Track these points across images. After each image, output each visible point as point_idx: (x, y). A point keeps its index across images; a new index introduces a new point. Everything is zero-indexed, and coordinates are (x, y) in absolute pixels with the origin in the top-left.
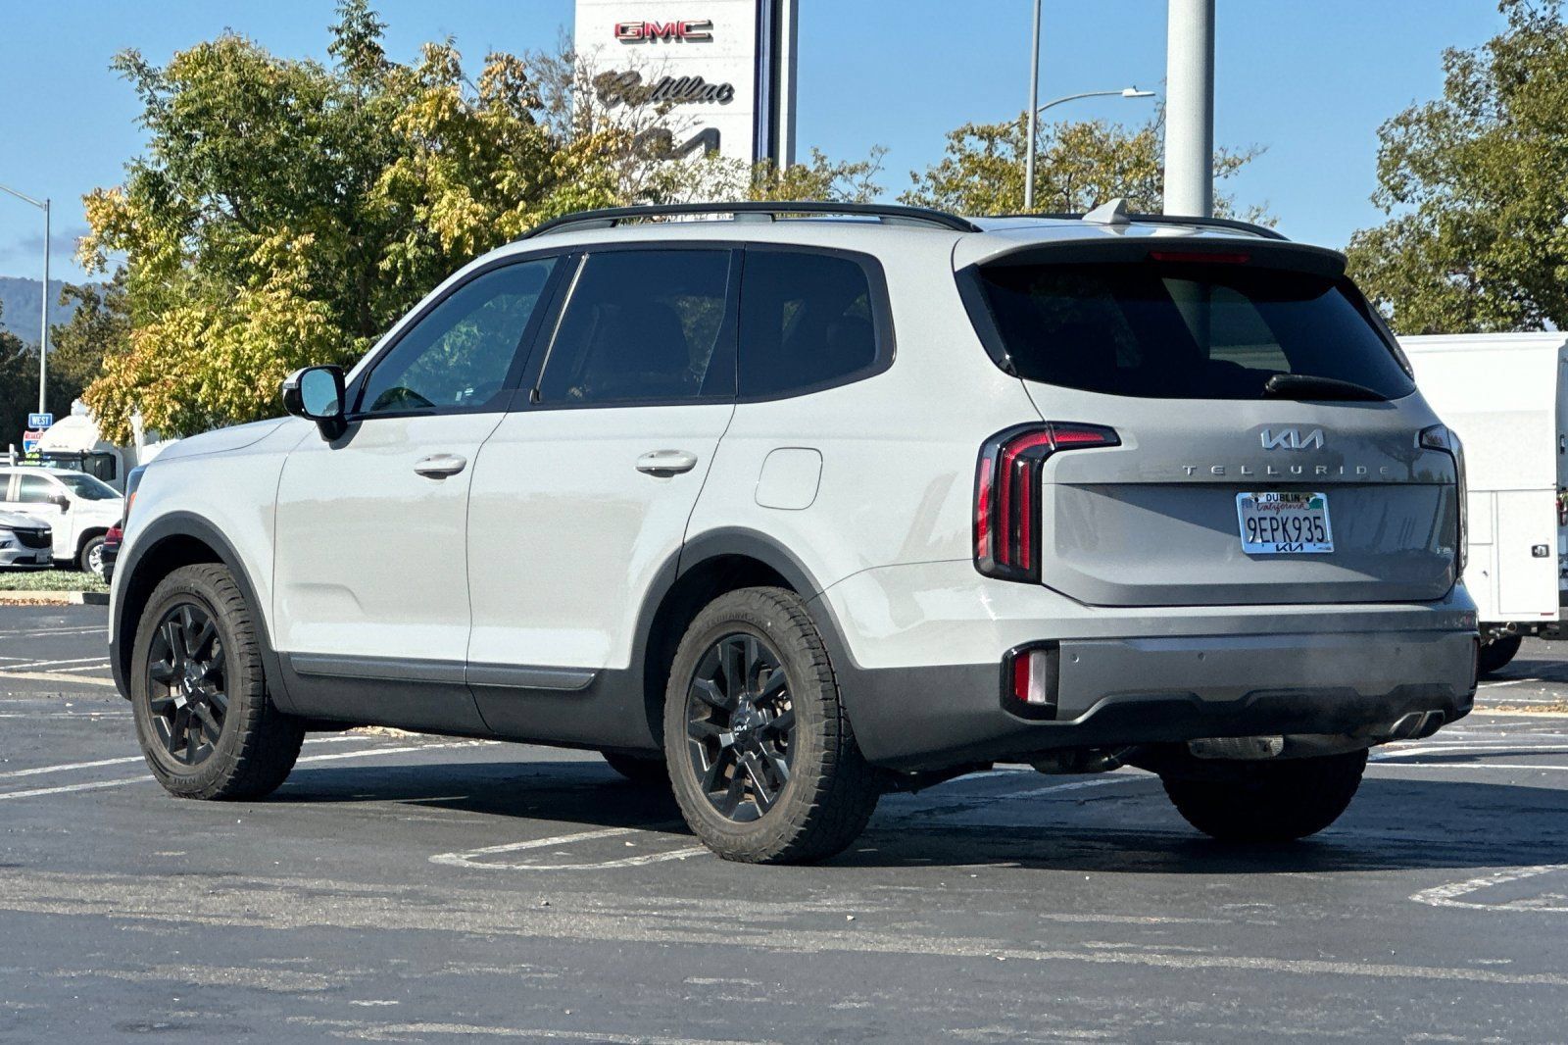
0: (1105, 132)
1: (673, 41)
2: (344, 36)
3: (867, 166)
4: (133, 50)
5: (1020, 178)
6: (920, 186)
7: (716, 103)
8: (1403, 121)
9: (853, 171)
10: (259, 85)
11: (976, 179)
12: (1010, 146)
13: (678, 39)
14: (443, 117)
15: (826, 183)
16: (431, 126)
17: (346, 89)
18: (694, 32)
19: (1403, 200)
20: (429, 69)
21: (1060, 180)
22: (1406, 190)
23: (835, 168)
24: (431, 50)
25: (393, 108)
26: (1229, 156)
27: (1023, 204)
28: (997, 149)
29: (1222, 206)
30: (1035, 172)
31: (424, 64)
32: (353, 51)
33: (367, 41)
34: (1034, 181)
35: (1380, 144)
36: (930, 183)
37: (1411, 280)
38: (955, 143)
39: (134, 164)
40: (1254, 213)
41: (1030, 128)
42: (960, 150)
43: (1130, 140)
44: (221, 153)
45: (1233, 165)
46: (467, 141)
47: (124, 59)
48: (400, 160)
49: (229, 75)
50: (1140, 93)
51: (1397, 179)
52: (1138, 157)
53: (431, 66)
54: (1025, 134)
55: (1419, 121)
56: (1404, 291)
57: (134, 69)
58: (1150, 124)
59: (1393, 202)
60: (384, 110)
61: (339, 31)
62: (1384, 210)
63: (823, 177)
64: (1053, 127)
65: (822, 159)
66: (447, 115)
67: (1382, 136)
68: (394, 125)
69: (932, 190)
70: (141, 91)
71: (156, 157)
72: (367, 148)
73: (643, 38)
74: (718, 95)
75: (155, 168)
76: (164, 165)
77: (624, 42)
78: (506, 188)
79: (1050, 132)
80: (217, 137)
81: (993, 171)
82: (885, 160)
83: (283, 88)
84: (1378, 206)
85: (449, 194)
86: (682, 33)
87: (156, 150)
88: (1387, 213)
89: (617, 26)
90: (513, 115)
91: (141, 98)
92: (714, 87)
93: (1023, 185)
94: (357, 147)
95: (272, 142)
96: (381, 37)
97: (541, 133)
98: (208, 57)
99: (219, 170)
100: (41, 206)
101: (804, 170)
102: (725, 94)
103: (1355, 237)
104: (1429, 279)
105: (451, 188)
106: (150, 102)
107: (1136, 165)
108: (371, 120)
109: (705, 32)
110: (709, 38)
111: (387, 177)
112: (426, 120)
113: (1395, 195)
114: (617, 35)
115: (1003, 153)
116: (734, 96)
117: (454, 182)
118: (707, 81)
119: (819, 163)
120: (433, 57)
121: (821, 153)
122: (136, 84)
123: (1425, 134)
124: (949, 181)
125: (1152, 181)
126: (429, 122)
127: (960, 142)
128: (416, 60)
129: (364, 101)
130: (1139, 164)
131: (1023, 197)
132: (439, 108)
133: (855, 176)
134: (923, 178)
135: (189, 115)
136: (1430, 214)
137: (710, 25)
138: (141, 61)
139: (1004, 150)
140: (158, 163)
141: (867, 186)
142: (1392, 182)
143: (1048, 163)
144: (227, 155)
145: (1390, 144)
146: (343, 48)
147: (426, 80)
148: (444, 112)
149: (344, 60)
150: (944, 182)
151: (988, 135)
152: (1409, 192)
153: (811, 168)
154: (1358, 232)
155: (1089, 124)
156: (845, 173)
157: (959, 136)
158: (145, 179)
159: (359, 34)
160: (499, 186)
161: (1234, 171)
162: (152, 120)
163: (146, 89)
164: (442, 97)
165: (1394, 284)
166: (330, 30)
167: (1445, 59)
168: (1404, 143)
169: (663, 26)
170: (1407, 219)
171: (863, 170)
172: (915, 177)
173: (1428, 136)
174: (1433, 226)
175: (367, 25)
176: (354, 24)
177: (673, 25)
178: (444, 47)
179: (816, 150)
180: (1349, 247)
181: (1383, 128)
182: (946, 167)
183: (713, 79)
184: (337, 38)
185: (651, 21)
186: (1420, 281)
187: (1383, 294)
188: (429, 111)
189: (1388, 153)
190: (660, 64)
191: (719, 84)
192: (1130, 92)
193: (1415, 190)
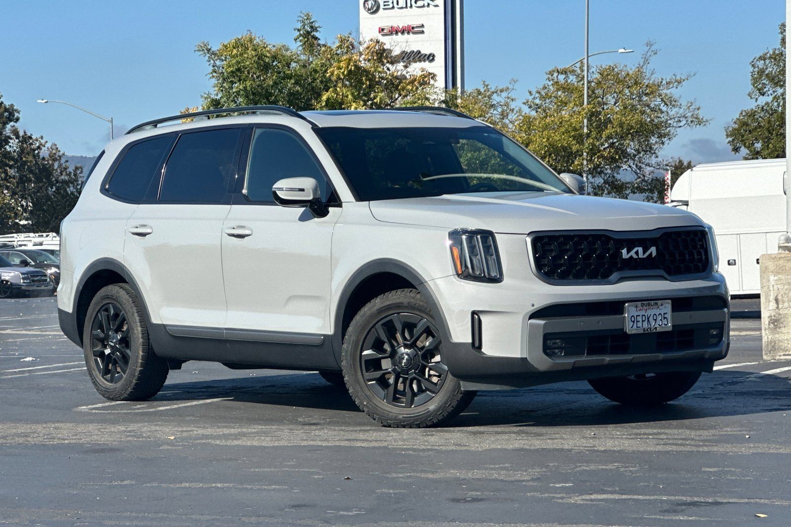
0: (619, 69)
1: (406, 34)
2: (302, 32)
3: (508, 88)
4: (205, 42)
5: (581, 92)
6: (533, 97)
7: (427, 62)
8: (763, 58)
9: (502, 91)
10: (265, 56)
11: (560, 93)
12: (575, 77)
13: (408, 33)
14: (351, 68)
15: (489, 97)
16: (345, 73)
17: (303, 57)
18: (415, 29)
19: (763, 95)
20: (340, 47)
21: (599, 92)
22: (765, 90)
23: (493, 90)
24: (341, 38)
25: (326, 66)
26: (678, 78)
27: (583, 104)
28: (569, 78)
29: (675, 101)
30: (588, 88)
31: (338, 44)
32: (306, 39)
33: (312, 34)
34: (588, 93)
35: (751, 69)
36: (537, 95)
37: (769, 132)
38: (550, 76)
39: (206, 96)
40: (689, 104)
41: (585, 68)
42: (553, 80)
43: (631, 73)
44: (249, 88)
45: (679, 82)
46: (362, 80)
47: (201, 47)
48: (331, 89)
49: (251, 52)
50: (627, 51)
51: (761, 85)
52: (635, 80)
53: (341, 45)
54: (582, 71)
55: (770, 58)
56: (766, 138)
57: (206, 51)
58: (640, 64)
59: (759, 96)
60: (322, 66)
61: (299, 30)
62: (754, 100)
63: (488, 94)
64: (595, 67)
65: (487, 86)
66: (353, 68)
67: (753, 65)
68: (328, 73)
69: (538, 98)
70: (209, 61)
71: (216, 92)
72: (314, 85)
73: (392, 33)
74: (428, 59)
75: (216, 97)
76: (220, 96)
77: (383, 35)
78: (378, 101)
79: (593, 70)
80: (246, 81)
81: (567, 88)
82: (516, 86)
83: (274, 58)
84: (751, 98)
85: (354, 105)
86: (410, 30)
87: (217, 89)
88: (756, 101)
89: (379, 28)
90: (380, 67)
91: (209, 65)
92: (426, 55)
93: (583, 95)
94: (309, 84)
95: (271, 83)
96: (318, 32)
97: (393, 75)
98: (238, 44)
99: (248, 97)
100: (109, 121)
101: (479, 91)
102: (431, 58)
103: (742, 113)
104: (778, 132)
105: (354, 102)
106: (214, 66)
107: (635, 84)
108: (315, 71)
109: (421, 29)
110: (423, 32)
111: (324, 98)
112: (343, 70)
113: (760, 93)
114: (380, 32)
115: (572, 81)
116: (435, 59)
117: (356, 99)
118: (423, 52)
119: (485, 88)
120: (342, 41)
121: (486, 83)
122: (207, 58)
123: (773, 63)
124: (546, 94)
125: (642, 91)
126: (344, 71)
127: (552, 76)
128: (334, 43)
129: (312, 62)
130: (636, 83)
131: (583, 101)
132: (349, 64)
133: (503, 93)
134: (534, 93)
135: (232, 72)
136: (777, 101)
137: (423, 26)
138: (209, 47)
139: (572, 79)
140: (217, 95)
141: (509, 98)
142: (758, 87)
143: (593, 84)
144: (251, 90)
145: (757, 69)
146: (301, 38)
147: (339, 52)
148: (352, 66)
149: (302, 43)
150: (544, 94)
151: (564, 72)
152: (766, 91)
153: (482, 90)
154: (742, 111)
155: (612, 65)
156: (498, 92)
157: (551, 73)
158: (212, 102)
159: (308, 31)
160: (375, 101)
161: (680, 85)
162: (214, 74)
163: (211, 60)
164: (350, 60)
165: (761, 134)
166: (295, 30)
167: (780, 28)
168: (763, 68)
169: (401, 28)
170: (766, 104)
171: (506, 90)
172: (530, 93)
173: (775, 64)
174: (779, 107)
175: (312, 27)
176: (306, 27)
177: (406, 27)
178: (347, 36)
179: (484, 82)
180: (738, 117)
181: (753, 62)
182: (545, 88)
183: (425, 51)
184: (298, 33)
185: (395, 25)
186: (774, 132)
187: (756, 139)
188: (344, 66)
189: (756, 73)
190: (404, 44)
191: (428, 53)
192: (622, 50)
193: (769, 90)
